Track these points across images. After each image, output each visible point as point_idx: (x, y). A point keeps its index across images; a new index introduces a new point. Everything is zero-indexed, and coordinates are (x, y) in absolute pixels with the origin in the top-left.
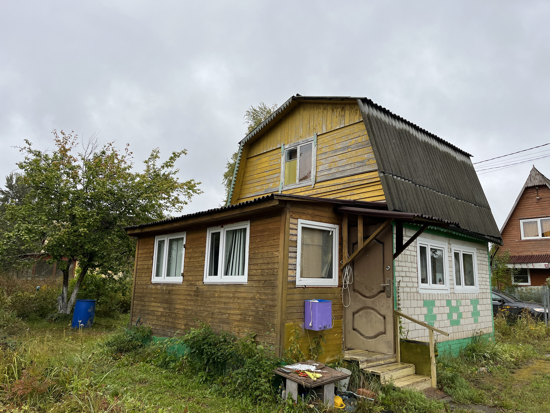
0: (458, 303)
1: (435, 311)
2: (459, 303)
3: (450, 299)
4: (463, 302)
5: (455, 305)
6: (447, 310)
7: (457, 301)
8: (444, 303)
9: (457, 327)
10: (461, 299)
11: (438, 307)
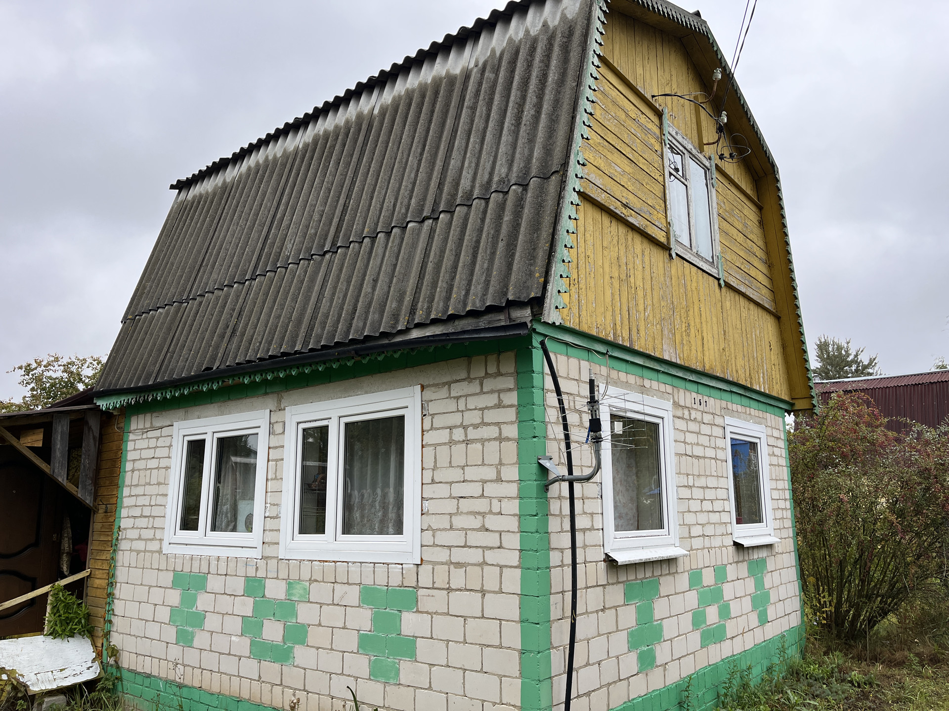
0: (294, 591)
1: (203, 602)
2: (297, 592)
3: (262, 573)
4: (320, 592)
5: (282, 596)
6: (246, 606)
7: (290, 585)
8: (238, 585)
9: (277, 666)
10: (311, 581)
11: (216, 594)
